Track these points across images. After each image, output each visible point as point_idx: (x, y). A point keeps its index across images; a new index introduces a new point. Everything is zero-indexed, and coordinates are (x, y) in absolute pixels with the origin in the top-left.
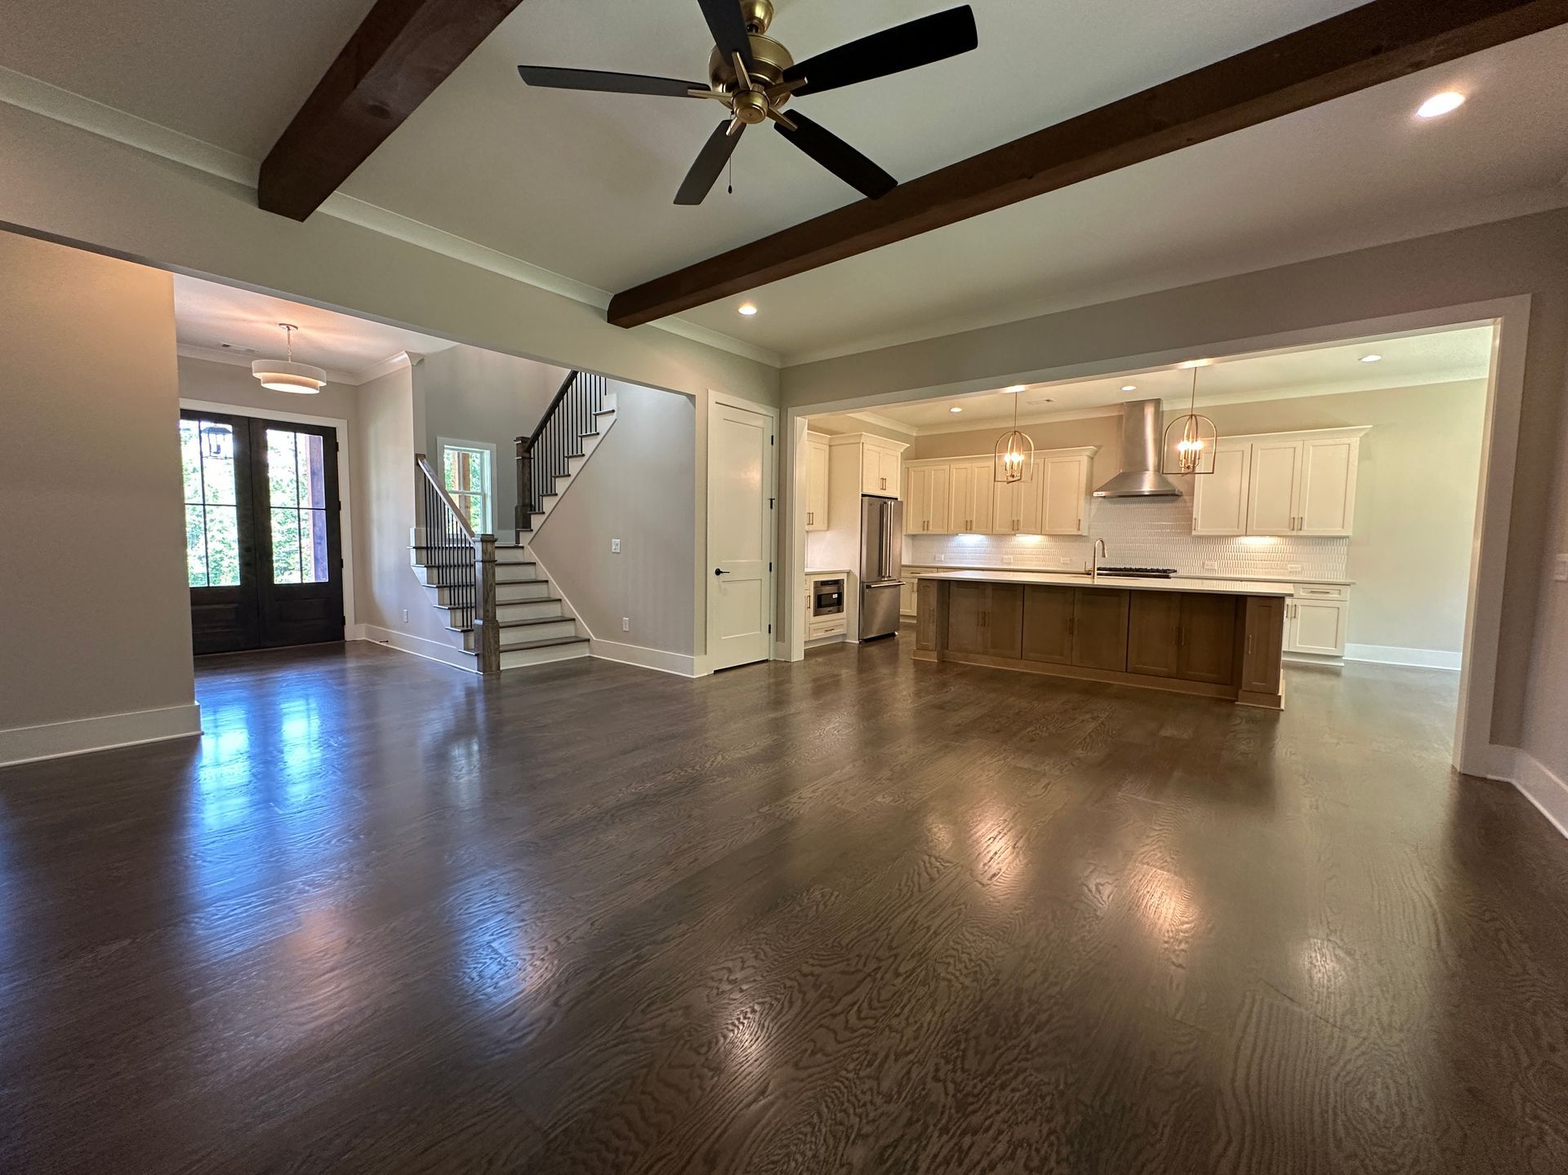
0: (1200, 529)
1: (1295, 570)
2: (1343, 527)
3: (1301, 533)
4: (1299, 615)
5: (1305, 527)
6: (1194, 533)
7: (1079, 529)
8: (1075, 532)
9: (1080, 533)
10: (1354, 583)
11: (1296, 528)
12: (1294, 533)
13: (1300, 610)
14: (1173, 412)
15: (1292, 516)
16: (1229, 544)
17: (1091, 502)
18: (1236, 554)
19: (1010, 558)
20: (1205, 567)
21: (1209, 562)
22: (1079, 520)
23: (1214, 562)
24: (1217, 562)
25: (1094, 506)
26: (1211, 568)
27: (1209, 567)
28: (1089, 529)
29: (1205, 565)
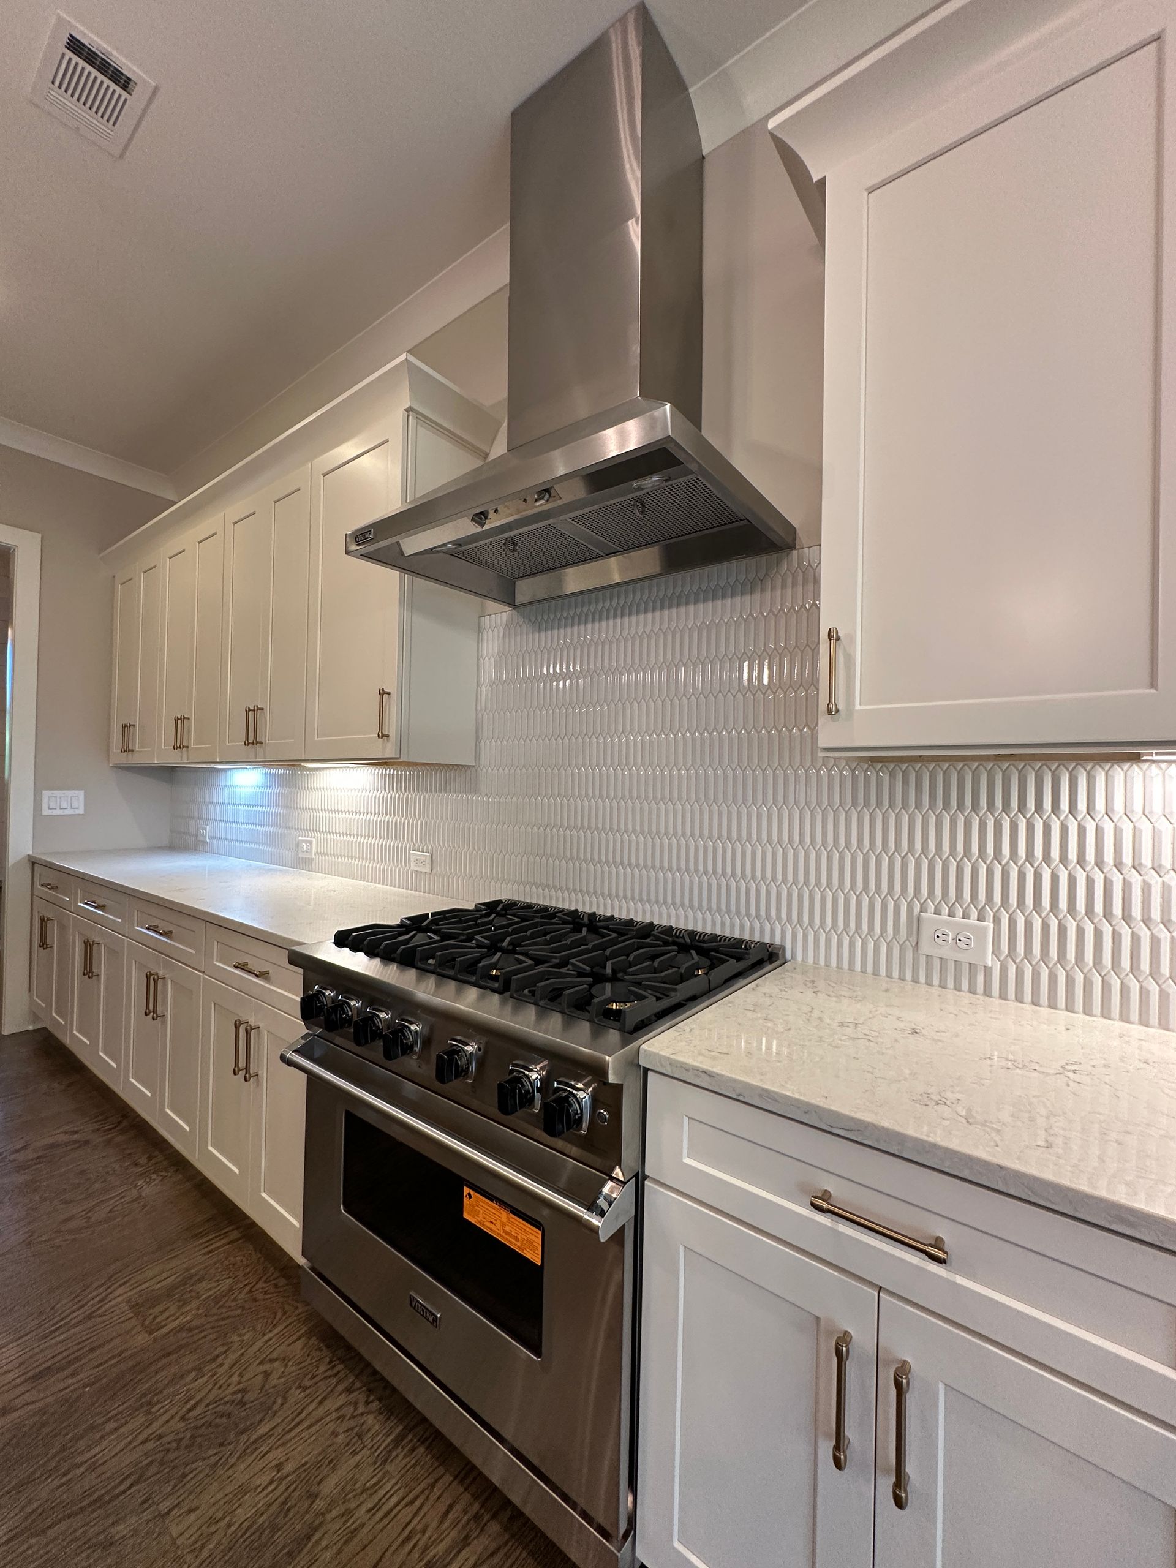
0: (870, 706)
6: (829, 734)
7: (384, 736)
9: (388, 750)
16: (1065, 805)
17: (480, 630)
18: (1117, 880)
19: (311, 842)
20: (926, 948)
21: (944, 917)
22: (383, 693)
23: (973, 921)
24: (997, 921)
25: (491, 645)
26: (965, 958)
27: (946, 952)
28: (478, 739)
29: (926, 934)
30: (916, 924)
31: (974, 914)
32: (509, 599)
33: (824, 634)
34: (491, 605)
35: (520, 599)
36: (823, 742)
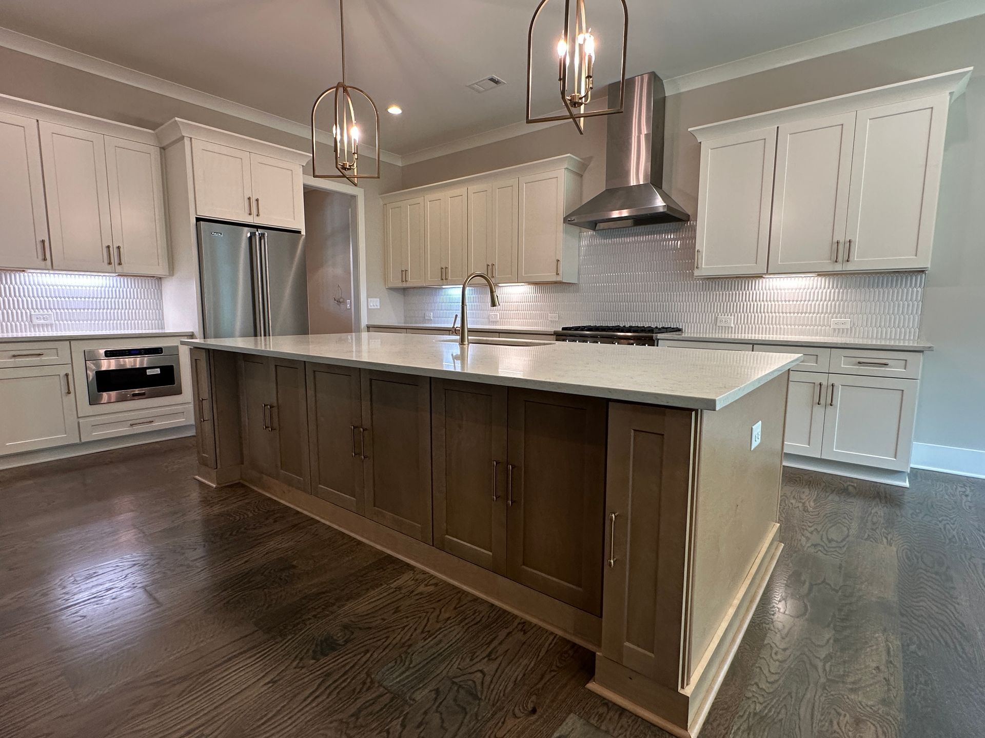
0: (706, 266)
1: (842, 327)
2: (916, 256)
3: (850, 267)
4: (838, 401)
5: (855, 257)
6: (697, 273)
7: (558, 274)
8: (554, 279)
9: (559, 279)
10: (930, 349)
11: (840, 259)
12: (838, 267)
13: (839, 393)
14: (678, 96)
15: (835, 240)
16: (750, 288)
17: (580, 237)
18: (759, 304)
19: (497, 315)
20: (718, 324)
21: (723, 316)
22: (558, 261)
23: (729, 316)
24: (734, 316)
25: (584, 243)
26: (726, 325)
27: (723, 324)
28: (579, 274)
29: (718, 321)
30: (716, 319)
31: (729, 315)
32: (594, 229)
33: (696, 250)
34: (583, 229)
35: (597, 228)
36: (695, 275)
